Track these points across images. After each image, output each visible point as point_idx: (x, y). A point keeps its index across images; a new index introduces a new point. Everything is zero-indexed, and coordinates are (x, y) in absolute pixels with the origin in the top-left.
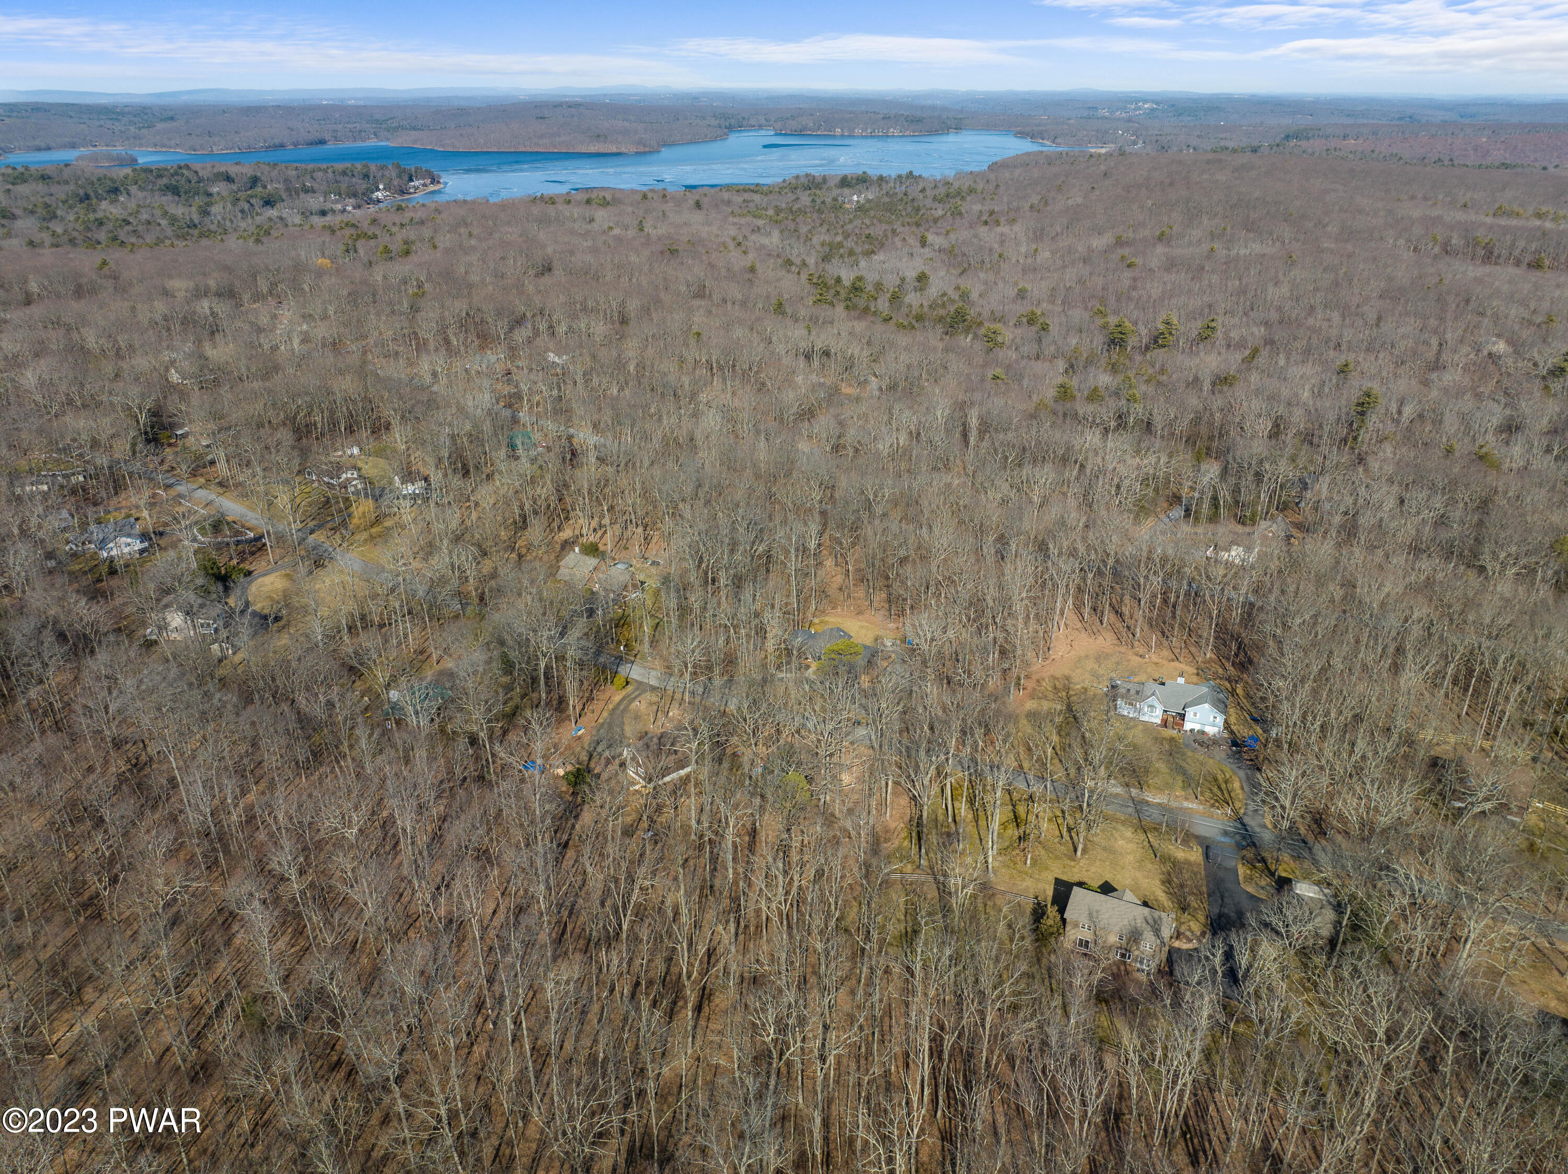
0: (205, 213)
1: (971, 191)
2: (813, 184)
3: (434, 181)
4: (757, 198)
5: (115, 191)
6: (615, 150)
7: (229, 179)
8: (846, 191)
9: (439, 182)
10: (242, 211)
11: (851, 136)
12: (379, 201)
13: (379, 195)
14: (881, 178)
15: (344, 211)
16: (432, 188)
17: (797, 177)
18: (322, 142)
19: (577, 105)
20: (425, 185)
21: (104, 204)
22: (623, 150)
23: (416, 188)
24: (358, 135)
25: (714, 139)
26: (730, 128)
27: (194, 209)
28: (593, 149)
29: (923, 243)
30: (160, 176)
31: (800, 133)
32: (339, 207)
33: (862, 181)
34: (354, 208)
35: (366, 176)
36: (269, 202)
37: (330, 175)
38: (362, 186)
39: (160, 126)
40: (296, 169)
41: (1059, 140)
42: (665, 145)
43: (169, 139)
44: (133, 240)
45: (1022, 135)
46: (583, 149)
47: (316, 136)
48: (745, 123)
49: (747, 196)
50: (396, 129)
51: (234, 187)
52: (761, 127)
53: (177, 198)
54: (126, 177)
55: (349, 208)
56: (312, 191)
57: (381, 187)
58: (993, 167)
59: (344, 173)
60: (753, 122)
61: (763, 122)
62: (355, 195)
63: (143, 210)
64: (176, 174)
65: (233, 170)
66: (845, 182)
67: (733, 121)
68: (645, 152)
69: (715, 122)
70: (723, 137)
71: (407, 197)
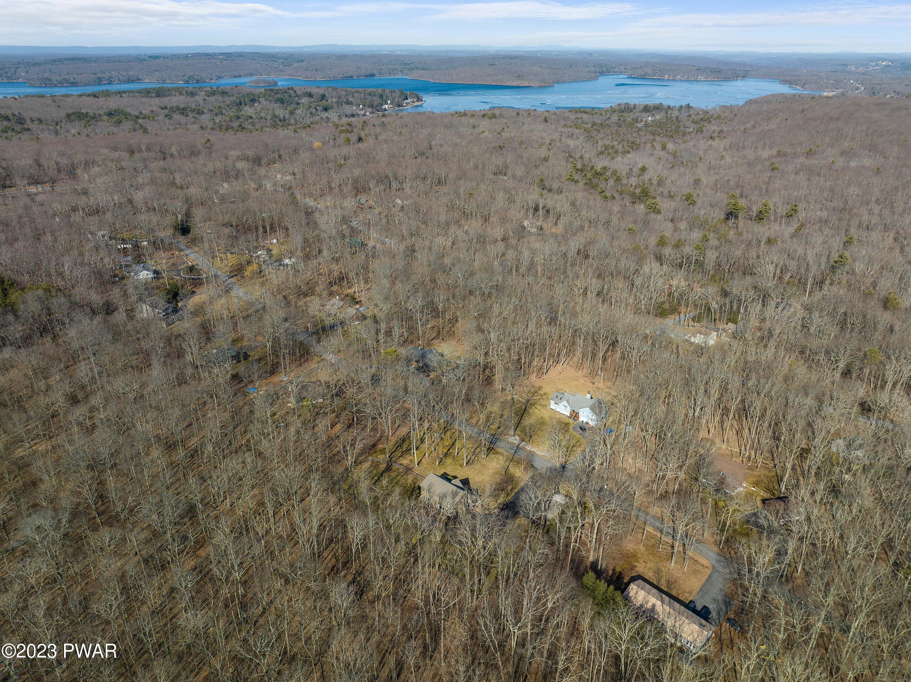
0: (292, 113)
1: (719, 117)
2: (627, 109)
3: (419, 99)
4: (585, 117)
5: (253, 101)
6: (527, 85)
7: (310, 95)
8: (644, 114)
9: (422, 100)
10: (311, 113)
11: (674, 80)
12: (385, 110)
13: (386, 106)
14: (669, 107)
15: (365, 115)
16: (417, 103)
17: (619, 105)
18: (373, 75)
19: (516, 57)
20: (413, 102)
21: (246, 108)
22: (532, 85)
23: (407, 103)
24: (392, 72)
25: (589, 80)
26: (602, 73)
27: (287, 111)
28: (515, 84)
29: (664, 148)
30: (278, 93)
31: (643, 78)
32: (362, 112)
33: (658, 108)
34: (370, 113)
35: (381, 96)
36: (326, 109)
37: (362, 95)
38: (377, 100)
39: (295, 65)
40: (346, 91)
41: (806, 86)
42: (558, 82)
43: (297, 72)
44: (250, 127)
45: (784, 82)
46: (510, 84)
47: (370, 72)
48: (611, 70)
49: (579, 115)
50: (412, 69)
51: (312, 100)
52: (621, 73)
53: (281, 105)
54: (261, 93)
55: (368, 113)
56: (351, 103)
57: (389, 102)
58: (751, 102)
59: (370, 94)
60: (616, 70)
61: (623, 70)
62: (372, 107)
63: (262, 111)
64: (285, 92)
65: (314, 91)
66: (646, 109)
67: (604, 69)
68: (545, 86)
69: (593, 69)
70: (595, 78)
71: (401, 108)
